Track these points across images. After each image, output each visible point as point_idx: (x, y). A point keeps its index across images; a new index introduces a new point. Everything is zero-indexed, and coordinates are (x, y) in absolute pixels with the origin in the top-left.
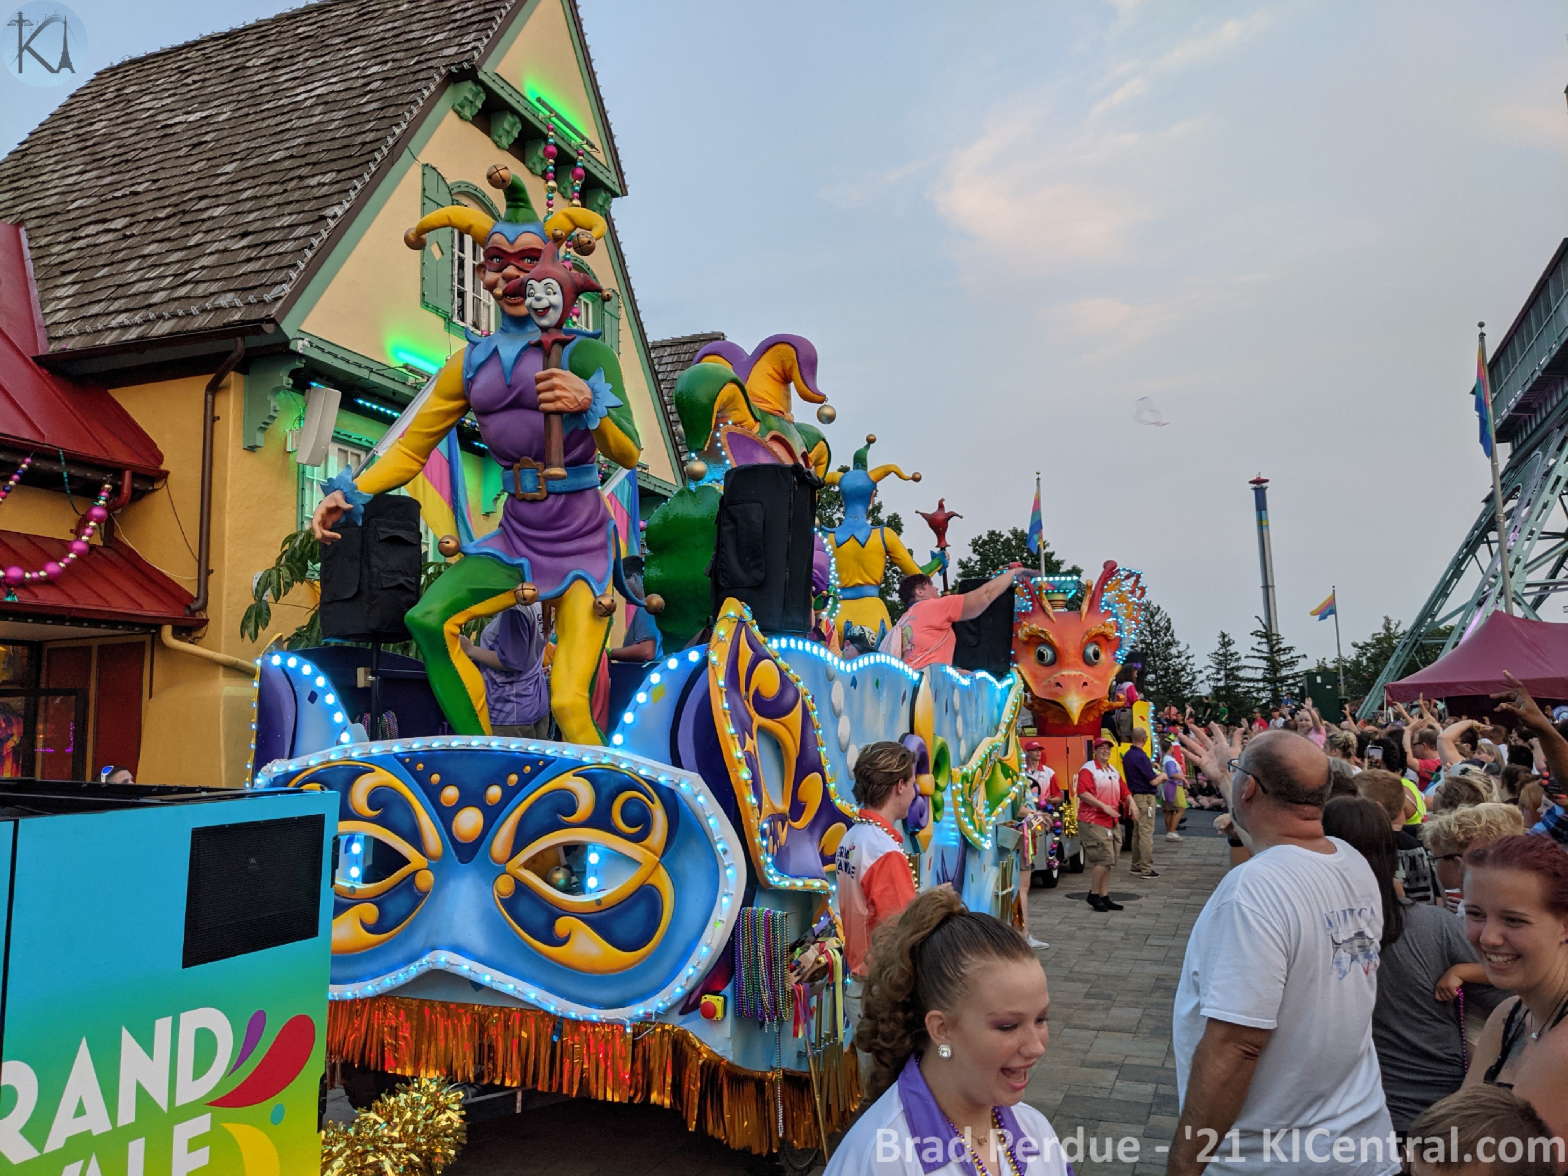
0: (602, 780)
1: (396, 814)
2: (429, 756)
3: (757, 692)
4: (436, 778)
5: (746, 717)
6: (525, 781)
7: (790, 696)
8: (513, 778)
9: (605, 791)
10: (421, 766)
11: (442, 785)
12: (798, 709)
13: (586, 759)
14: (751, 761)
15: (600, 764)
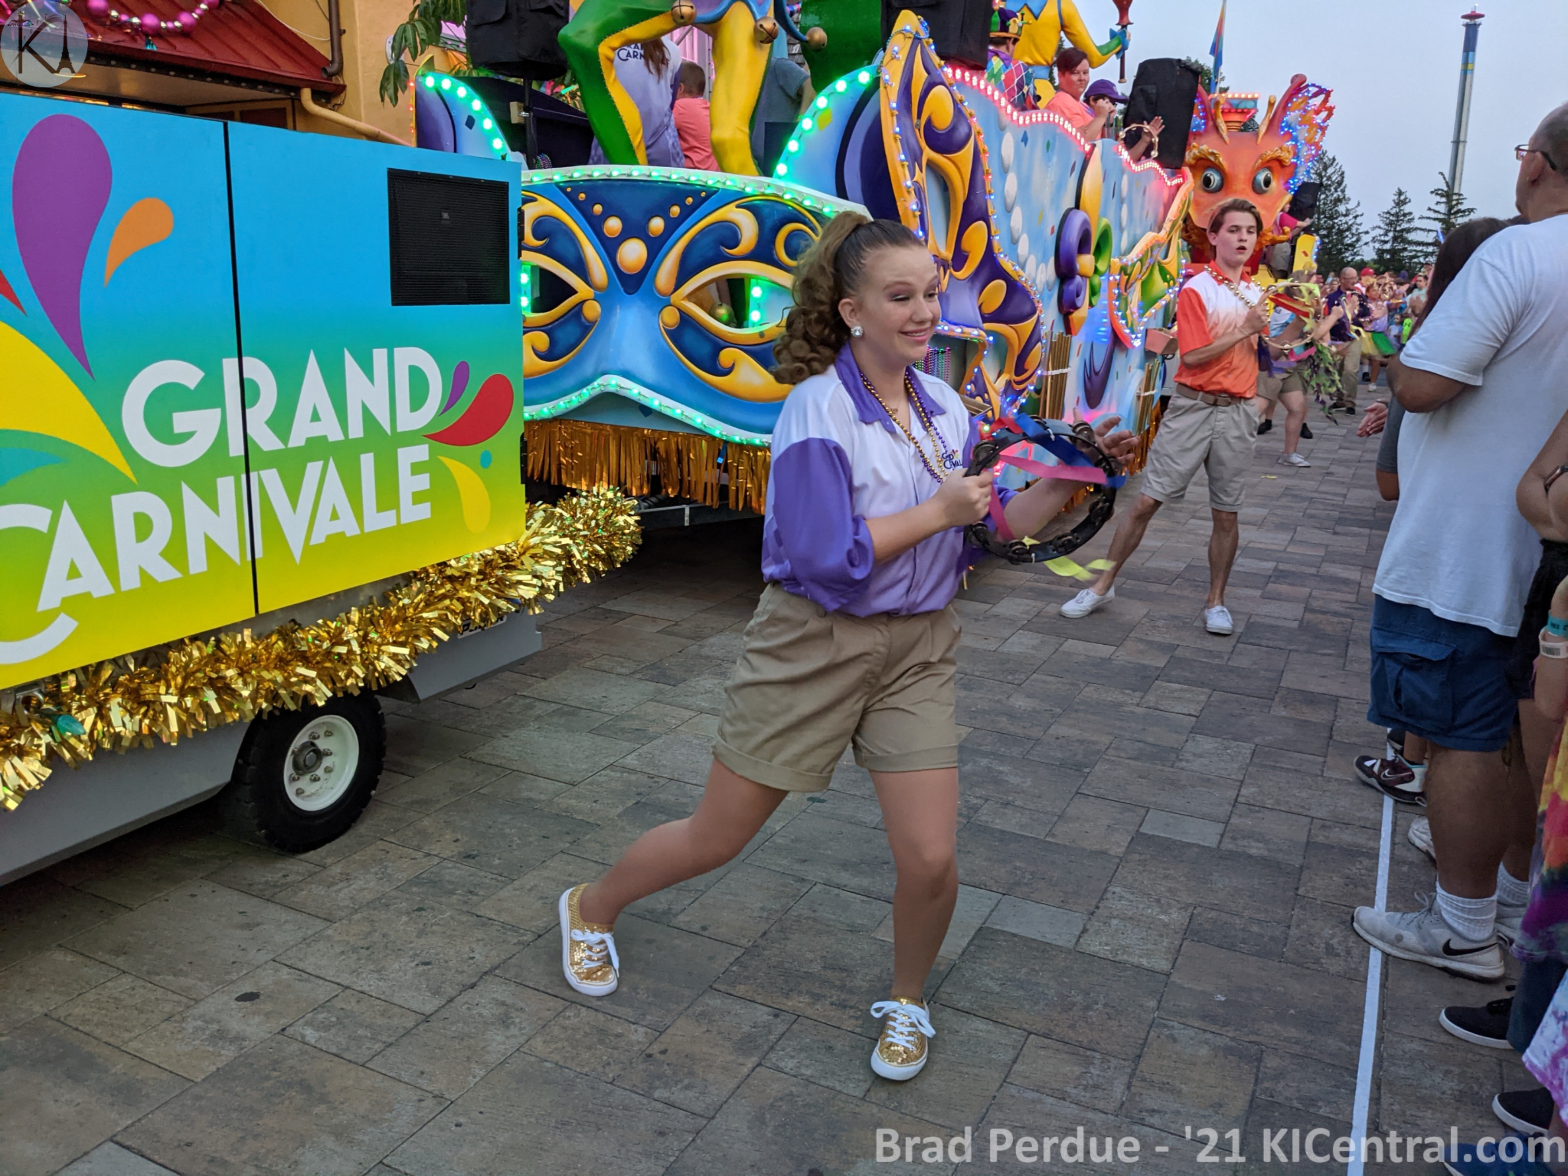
0: (766, 211)
1: (561, 245)
2: (592, 187)
3: (929, 121)
4: (598, 208)
5: (916, 148)
6: (687, 212)
7: (963, 130)
8: (675, 210)
9: (769, 223)
10: (582, 196)
11: (605, 216)
12: (970, 146)
13: (748, 190)
14: (919, 192)
15: (763, 194)
